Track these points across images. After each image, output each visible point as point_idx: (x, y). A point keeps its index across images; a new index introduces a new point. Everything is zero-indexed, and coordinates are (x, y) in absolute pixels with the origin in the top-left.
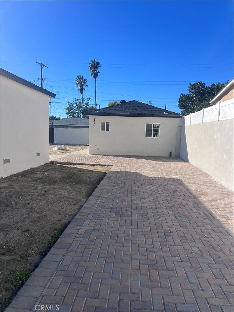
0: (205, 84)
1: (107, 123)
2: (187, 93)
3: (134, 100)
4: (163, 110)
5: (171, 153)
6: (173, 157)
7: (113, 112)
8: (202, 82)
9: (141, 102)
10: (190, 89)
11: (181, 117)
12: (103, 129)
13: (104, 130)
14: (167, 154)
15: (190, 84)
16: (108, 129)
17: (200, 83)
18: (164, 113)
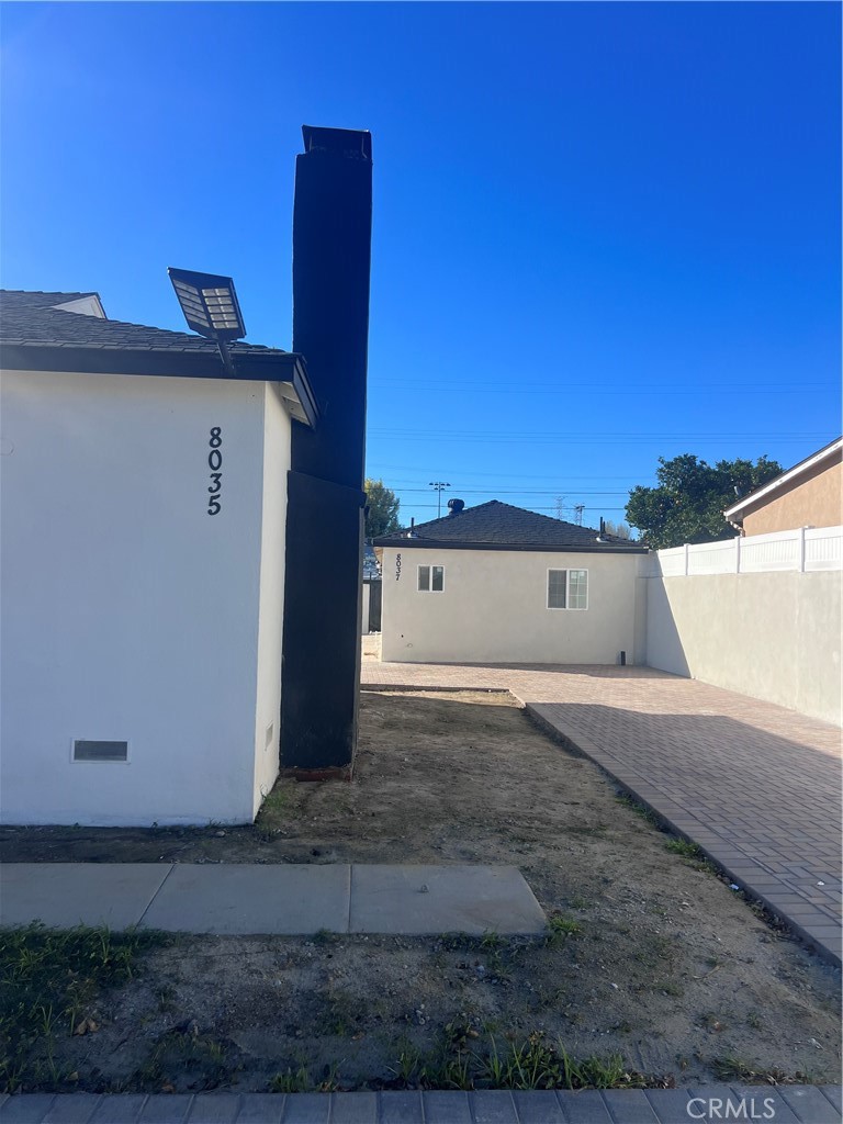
0: (703, 463)
1: (435, 568)
2: (653, 483)
3: (495, 501)
4: (590, 532)
5: (623, 653)
6: (632, 666)
7: (452, 537)
8: (694, 458)
9: (534, 511)
10: (662, 474)
11: (646, 552)
12: (424, 585)
13: (428, 589)
14: (613, 659)
15: (662, 462)
16: (438, 585)
17: (690, 460)
18: (598, 539)
